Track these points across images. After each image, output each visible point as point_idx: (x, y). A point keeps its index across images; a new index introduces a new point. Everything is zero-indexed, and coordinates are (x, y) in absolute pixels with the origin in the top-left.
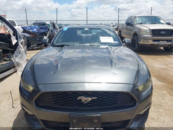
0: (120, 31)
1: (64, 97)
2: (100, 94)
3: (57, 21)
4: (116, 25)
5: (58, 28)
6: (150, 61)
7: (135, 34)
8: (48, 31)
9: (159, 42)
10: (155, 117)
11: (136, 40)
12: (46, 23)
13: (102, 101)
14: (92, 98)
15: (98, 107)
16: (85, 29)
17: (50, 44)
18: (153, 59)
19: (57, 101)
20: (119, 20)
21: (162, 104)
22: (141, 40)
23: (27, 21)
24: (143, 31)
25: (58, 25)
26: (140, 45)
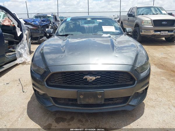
0: (122, 23)
1: (72, 77)
2: (103, 73)
3: (58, 13)
4: (118, 17)
5: (60, 20)
6: (151, 51)
7: (137, 25)
8: (50, 24)
9: (161, 32)
10: (154, 98)
11: (138, 31)
12: (48, 15)
13: (105, 80)
14: (96, 77)
15: (102, 85)
16: (87, 19)
17: (54, 34)
18: (154, 49)
19: (65, 80)
20: (120, 12)
21: (160, 88)
22: (143, 31)
23: (28, 14)
24: (145, 22)
25: (59, 17)
26: (142, 35)
